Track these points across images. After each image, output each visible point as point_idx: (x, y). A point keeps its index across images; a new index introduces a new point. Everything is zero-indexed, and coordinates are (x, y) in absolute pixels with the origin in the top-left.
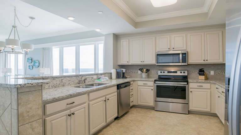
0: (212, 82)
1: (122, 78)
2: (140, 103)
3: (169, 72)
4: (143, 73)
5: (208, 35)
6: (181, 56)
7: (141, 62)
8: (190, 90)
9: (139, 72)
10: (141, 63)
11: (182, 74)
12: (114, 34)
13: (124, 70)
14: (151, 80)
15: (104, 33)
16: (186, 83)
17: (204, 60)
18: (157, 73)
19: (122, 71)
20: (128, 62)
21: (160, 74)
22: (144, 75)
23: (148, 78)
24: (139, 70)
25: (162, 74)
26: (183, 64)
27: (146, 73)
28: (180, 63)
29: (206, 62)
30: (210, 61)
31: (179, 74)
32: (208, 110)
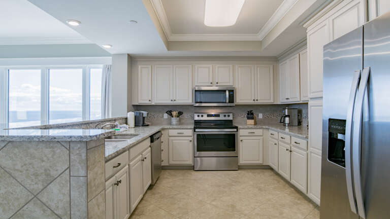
0: (264, 127)
1: (142, 126)
2: (172, 162)
3: (209, 116)
4: (172, 117)
5: (258, 68)
6: (227, 93)
7: (172, 100)
8: (241, 138)
9: (166, 116)
10: (172, 102)
11: (227, 118)
12: (128, 55)
13: (145, 113)
14: (189, 127)
15: (112, 52)
16: (236, 130)
17: (254, 100)
18: (193, 117)
19: (143, 114)
20: (150, 101)
21: (196, 118)
22: (174, 120)
23: (180, 124)
24: (167, 113)
25: (201, 118)
26: (229, 104)
27: (178, 117)
28: (226, 103)
29: (256, 103)
30: (261, 102)
31: (222, 118)
32: (260, 162)
